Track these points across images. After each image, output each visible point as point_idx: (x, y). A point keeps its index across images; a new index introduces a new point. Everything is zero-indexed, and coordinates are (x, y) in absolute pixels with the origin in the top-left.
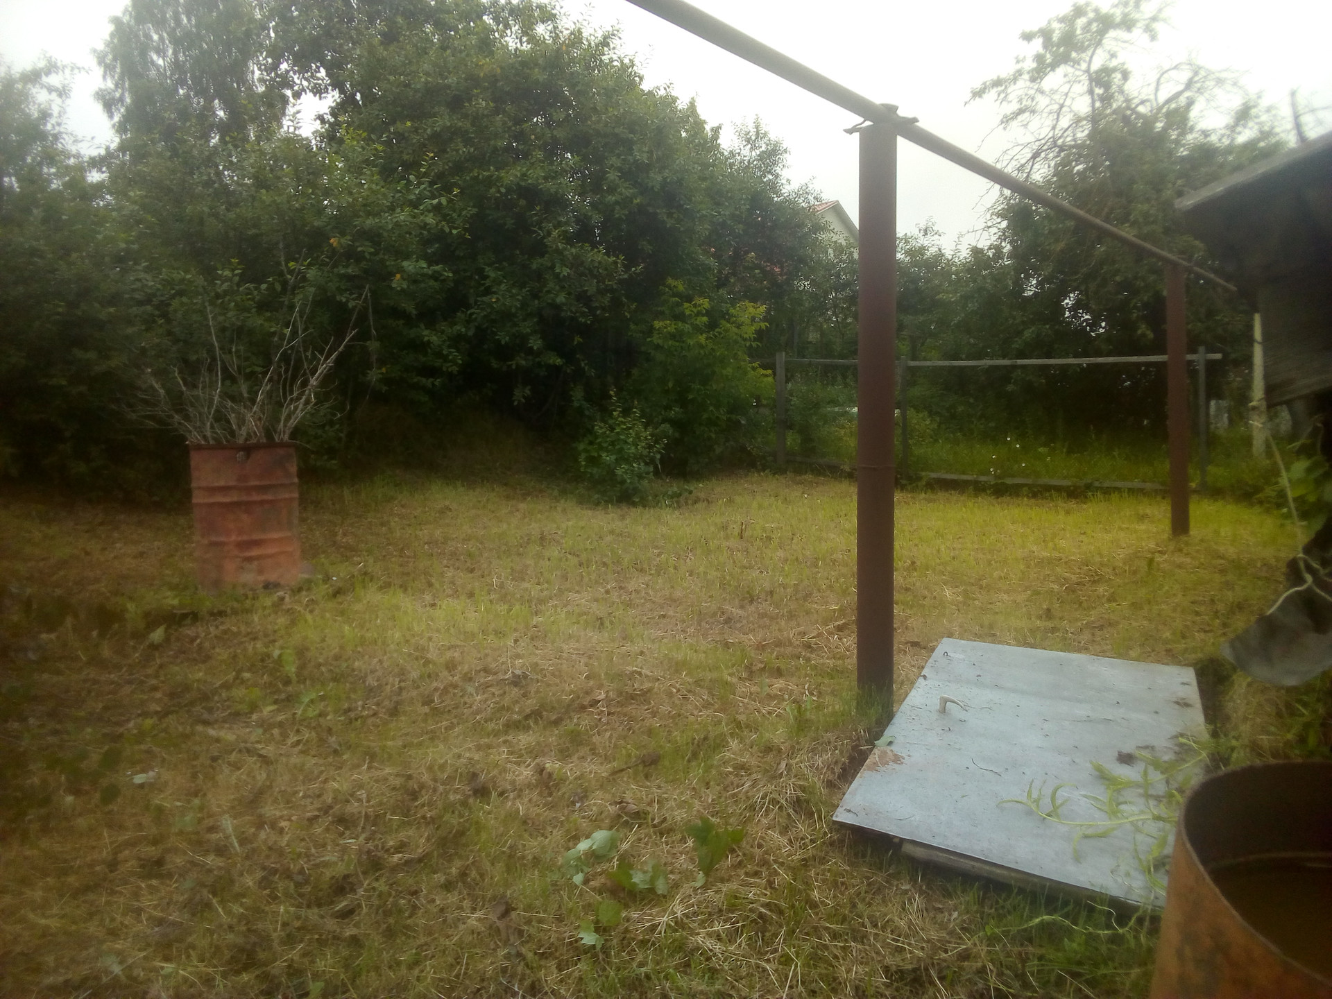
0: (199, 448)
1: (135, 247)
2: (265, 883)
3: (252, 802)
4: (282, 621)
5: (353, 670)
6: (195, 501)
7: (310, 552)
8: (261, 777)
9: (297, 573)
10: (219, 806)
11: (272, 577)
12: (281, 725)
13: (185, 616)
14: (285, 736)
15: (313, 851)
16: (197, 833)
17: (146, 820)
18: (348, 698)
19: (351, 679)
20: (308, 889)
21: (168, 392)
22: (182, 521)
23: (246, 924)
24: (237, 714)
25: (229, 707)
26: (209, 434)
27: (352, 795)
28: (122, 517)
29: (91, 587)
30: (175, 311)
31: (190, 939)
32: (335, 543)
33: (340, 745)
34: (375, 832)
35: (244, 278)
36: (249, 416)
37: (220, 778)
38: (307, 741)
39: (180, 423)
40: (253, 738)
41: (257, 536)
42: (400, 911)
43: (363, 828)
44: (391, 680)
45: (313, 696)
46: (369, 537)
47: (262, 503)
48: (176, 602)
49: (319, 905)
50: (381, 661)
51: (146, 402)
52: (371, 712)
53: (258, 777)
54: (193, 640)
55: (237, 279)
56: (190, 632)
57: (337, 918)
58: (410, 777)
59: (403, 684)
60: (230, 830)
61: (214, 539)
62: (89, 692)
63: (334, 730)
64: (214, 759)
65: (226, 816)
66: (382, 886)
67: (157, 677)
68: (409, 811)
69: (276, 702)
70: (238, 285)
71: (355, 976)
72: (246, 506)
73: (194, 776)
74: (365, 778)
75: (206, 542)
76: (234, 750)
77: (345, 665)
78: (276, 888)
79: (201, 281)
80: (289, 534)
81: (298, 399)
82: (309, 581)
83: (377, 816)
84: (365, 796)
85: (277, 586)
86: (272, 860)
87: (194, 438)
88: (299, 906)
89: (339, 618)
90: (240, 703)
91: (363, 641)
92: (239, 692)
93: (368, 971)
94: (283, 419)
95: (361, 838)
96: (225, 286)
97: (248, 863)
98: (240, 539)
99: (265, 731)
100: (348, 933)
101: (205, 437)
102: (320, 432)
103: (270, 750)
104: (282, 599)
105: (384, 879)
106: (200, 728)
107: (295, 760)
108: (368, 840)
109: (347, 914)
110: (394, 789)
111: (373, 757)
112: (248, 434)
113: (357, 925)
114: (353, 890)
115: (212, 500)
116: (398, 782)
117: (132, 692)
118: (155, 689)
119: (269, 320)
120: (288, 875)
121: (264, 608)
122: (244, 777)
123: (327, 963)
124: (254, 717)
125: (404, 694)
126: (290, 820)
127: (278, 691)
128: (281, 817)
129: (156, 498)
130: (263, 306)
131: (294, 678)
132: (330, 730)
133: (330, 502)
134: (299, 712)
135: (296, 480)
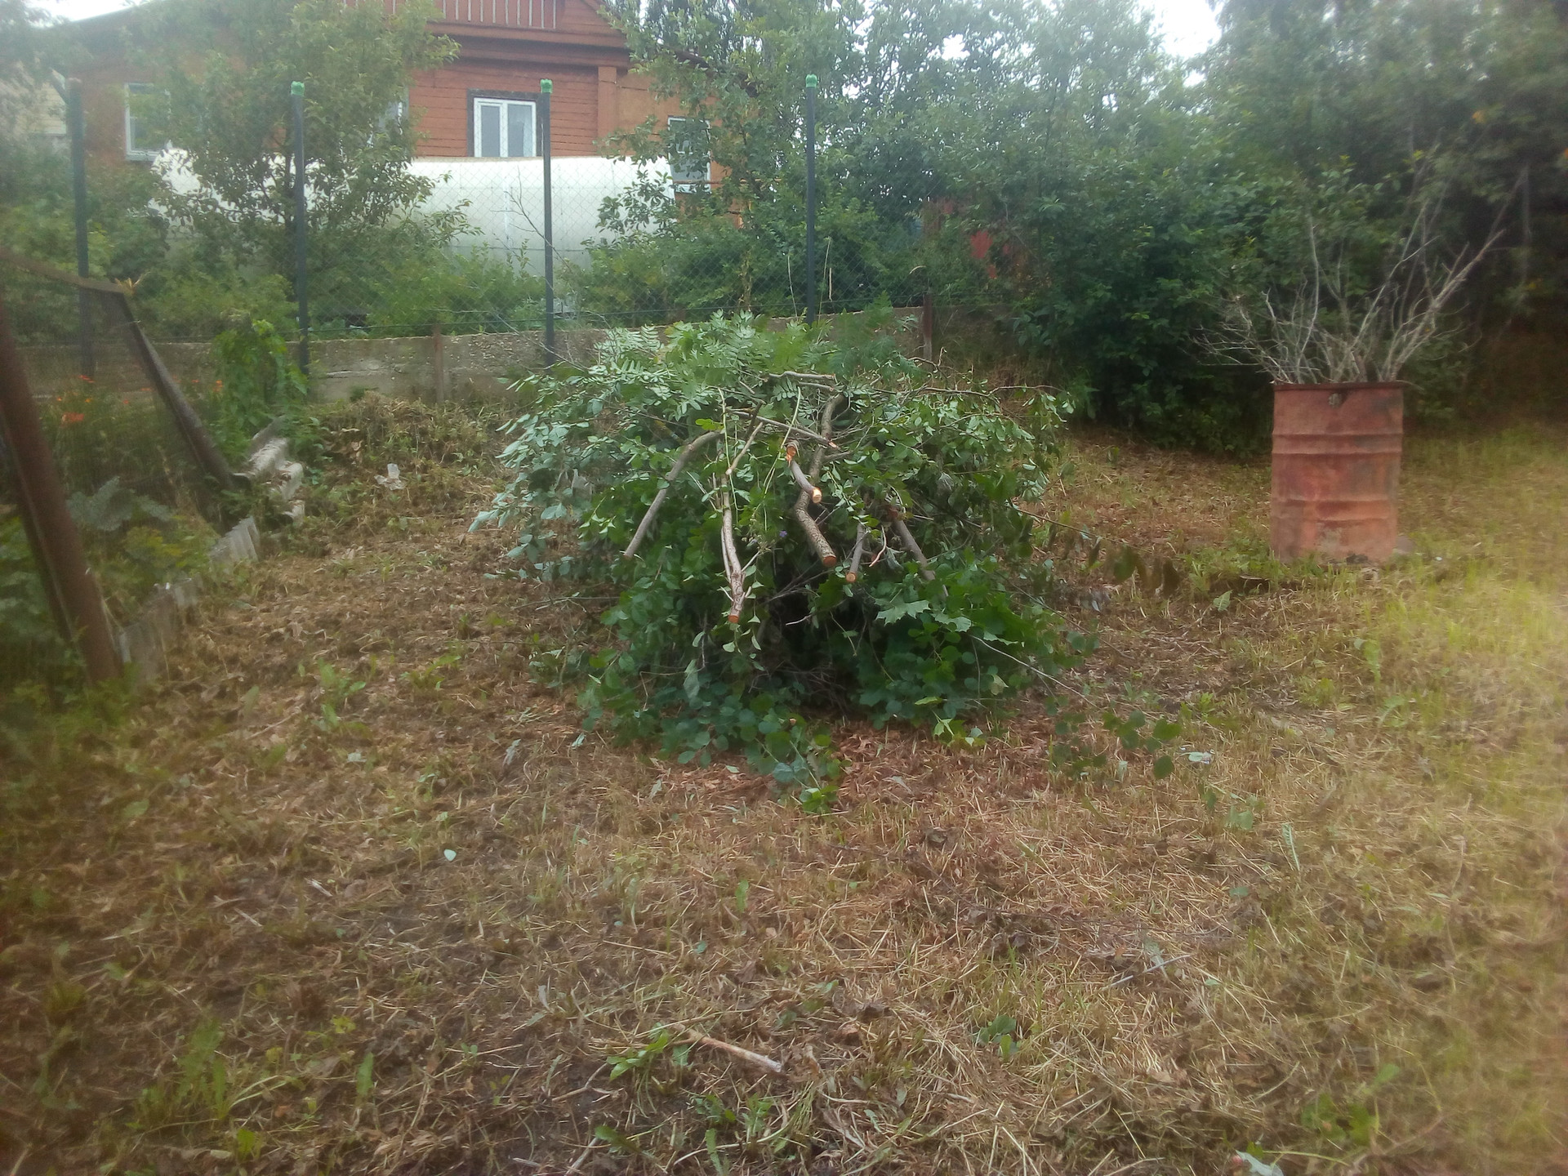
0: (1286, 388)
1: (1231, 155)
2: (1328, 916)
3: (1318, 815)
4: (1368, 604)
5: (1457, 679)
6: (1274, 451)
7: (1409, 522)
8: (1331, 788)
9: (1391, 547)
10: (1279, 809)
11: (1359, 549)
12: (1357, 729)
13: (1253, 583)
14: (1361, 745)
15: (1390, 894)
16: (1253, 835)
17: (1199, 807)
18: (1448, 713)
19: (1453, 690)
20: (1381, 940)
21: (1256, 320)
22: (1256, 474)
23: (1304, 959)
24: (1306, 707)
25: (1296, 697)
26: (1298, 372)
27: (1445, 838)
28: (1193, 466)
29: (1157, 540)
30: (1270, 227)
31: (1237, 955)
32: (1441, 514)
33: (1434, 771)
34: (1473, 894)
35: (1354, 178)
36: (1348, 350)
37: (1282, 777)
38: (1389, 756)
39: (1266, 360)
40: (1323, 738)
41: (1343, 498)
42: (1504, 1008)
43: (1458, 884)
44: (1510, 701)
45: (1401, 702)
46: (1490, 509)
47: (1355, 457)
48: (1244, 566)
49: (1394, 964)
50: (1496, 674)
51: (1229, 335)
52: (1479, 738)
53: (1327, 788)
54: (1260, 612)
55: (1346, 180)
56: (1257, 602)
57: (1416, 986)
58: (1531, 835)
59: (1526, 709)
60: (1291, 841)
61: (1293, 497)
62: (1148, 653)
63: (1427, 750)
64: (1276, 754)
65: (1286, 824)
66: (1480, 965)
67: (1218, 647)
68: (1525, 878)
69: (1353, 701)
70: (1347, 187)
71: (1435, 1070)
72: (1336, 461)
73: (1253, 768)
74: (1465, 820)
75: (1283, 500)
76: (1299, 748)
77: (1446, 670)
78: (1342, 927)
79: (1303, 187)
80: (1385, 498)
81: (1413, 326)
82: (1405, 559)
83: (1479, 874)
84: (1463, 843)
85: (1363, 560)
86: (1339, 890)
87: (1281, 376)
88: (1370, 957)
89: (1442, 610)
90: (1310, 694)
91: (1473, 644)
92: (1309, 682)
93: (1455, 1070)
94: (1391, 352)
95: (1456, 896)
96: (1330, 191)
97: (1309, 886)
98: (1323, 500)
99: (1338, 733)
100: (1431, 1012)
101: (1293, 377)
102: (1434, 371)
103: (1342, 758)
104: (1369, 577)
105: (1484, 958)
106: (1262, 714)
107: (1373, 776)
108: (1465, 901)
109: (1429, 987)
110: (1506, 844)
111: (1478, 796)
112: (1346, 372)
113: (1443, 1005)
114: (1440, 959)
115: (1295, 452)
116: (1513, 837)
117: (1192, 660)
118: (1215, 660)
119: (1380, 229)
120: (1358, 916)
121: (1347, 586)
122: (1309, 783)
123: (1399, 1038)
124: (1326, 713)
125: (1528, 724)
126: (1363, 848)
127: (1356, 688)
128: (1352, 842)
129: (1230, 447)
130: (1374, 213)
131: (1378, 676)
132: (1420, 749)
133: (1438, 462)
134: (1382, 719)
135: (1400, 431)
